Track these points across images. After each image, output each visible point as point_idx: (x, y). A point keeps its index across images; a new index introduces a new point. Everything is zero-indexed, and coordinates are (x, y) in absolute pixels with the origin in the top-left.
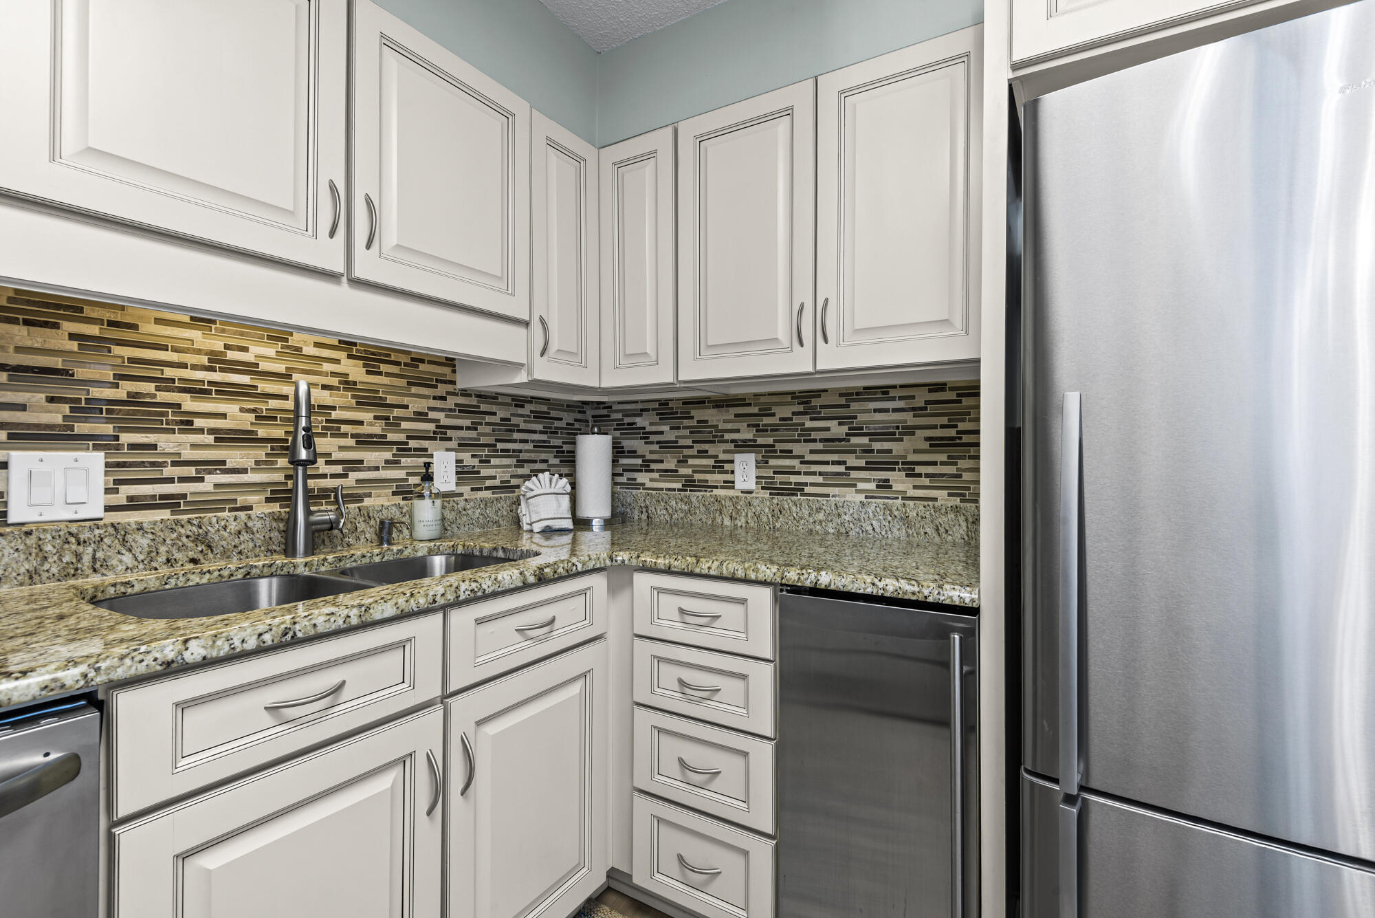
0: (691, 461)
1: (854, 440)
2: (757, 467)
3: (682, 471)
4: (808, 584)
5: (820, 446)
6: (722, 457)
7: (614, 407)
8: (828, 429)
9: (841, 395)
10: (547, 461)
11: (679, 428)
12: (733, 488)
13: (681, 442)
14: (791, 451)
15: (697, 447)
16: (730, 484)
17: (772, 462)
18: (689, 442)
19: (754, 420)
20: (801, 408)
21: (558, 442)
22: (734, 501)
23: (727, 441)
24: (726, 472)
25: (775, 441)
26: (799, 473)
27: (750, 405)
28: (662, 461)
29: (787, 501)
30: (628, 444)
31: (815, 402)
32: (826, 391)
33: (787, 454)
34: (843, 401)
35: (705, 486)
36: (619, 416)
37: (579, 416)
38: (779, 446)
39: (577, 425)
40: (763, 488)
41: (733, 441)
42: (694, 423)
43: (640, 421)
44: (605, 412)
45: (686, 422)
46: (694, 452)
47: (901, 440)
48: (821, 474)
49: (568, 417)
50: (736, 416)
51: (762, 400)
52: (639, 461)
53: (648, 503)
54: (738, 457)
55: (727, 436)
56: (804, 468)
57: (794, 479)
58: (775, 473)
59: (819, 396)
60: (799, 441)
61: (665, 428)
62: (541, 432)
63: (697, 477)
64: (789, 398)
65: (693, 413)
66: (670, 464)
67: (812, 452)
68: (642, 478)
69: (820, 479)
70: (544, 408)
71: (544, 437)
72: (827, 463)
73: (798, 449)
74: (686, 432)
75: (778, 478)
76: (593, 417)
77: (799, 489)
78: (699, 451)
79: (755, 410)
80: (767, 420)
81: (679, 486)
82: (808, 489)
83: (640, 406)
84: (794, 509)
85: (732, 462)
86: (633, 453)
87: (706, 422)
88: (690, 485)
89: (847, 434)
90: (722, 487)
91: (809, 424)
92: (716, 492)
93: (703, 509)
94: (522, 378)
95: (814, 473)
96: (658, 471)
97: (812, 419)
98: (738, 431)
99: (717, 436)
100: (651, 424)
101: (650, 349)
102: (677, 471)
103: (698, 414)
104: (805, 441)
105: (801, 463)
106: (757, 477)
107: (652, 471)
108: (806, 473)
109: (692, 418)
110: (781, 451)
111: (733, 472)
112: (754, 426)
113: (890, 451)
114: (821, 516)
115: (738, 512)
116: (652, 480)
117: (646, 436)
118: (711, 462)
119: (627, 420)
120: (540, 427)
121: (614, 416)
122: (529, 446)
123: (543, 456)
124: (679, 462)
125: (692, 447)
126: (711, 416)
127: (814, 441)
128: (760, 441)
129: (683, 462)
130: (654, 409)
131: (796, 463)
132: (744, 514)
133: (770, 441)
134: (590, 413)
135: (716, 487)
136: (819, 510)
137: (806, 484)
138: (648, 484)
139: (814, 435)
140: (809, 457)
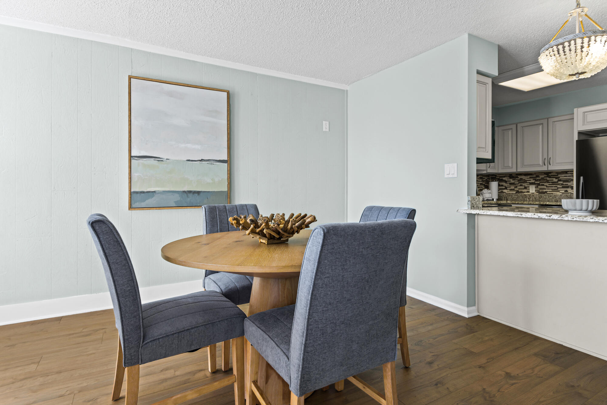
0: (518, 187)
1: (559, 182)
2: (535, 188)
3: (516, 189)
4: (544, 204)
5: (551, 183)
6: (526, 186)
7: (497, 176)
8: (553, 180)
9: (556, 173)
10: (482, 187)
11: (515, 180)
12: (529, 192)
13: (515, 183)
14: (544, 185)
15: (520, 184)
16: (528, 192)
17: (539, 187)
18: (518, 183)
19: (534, 178)
20: (546, 176)
21: (484, 183)
22: (530, 195)
23: (528, 183)
24: (527, 189)
25: (540, 183)
26: (546, 189)
27: (533, 175)
28: (510, 187)
29: (543, 195)
30: (501, 184)
31: (550, 174)
32: (552, 172)
33: (543, 185)
34: (556, 174)
35: (522, 192)
36: (499, 177)
37: (488, 178)
38: (541, 184)
39: (488, 180)
40: (537, 192)
41: (529, 183)
42: (519, 179)
43: (504, 179)
44: (494, 177)
45: (517, 179)
46: (519, 185)
47: (570, 182)
48: (551, 189)
49: (486, 178)
50: (530, 177)
51: (537, 174)
52: (504, 187)
53: (506, 196)
54: (530, 186)
55: (527, 182)
56: (547, 188)
57: (544, 190)
58: (540, 189)
59: (551, 173)
60: (546, 182)
61: (511, 180)
62: (481, 181)
63: (520, 190)
64: (543, 174)
65: (519, 177)
66: (513, 187)
67: (549, 185)
68: (504, 191)
69: (551, 190)
70: (482, 176)
71: (482, 182)
72: (553, 187)
73: (545, 184)
74: (517, 181)
75: (541, 190)
76: (491, 178)
77: (546, 192)
78: (520, 185)
79: (535, 176)
80: (538, 178)
81: (515, 192)
82: (548, 192)
83: (504, 175)
84: (544, 196)
85: (529, 187)
86: (502, 186)
87: (522, 179)
88: (518, 192)
89: (557, 181)
90: (526, 192)
91: (548, 179)
92: (524, 193)
93: (521, 197)
94: (485, 172)
95: (549, 189)
96: (509, 189)
97: (549, 178)
98: (530, 180)
99: (525, 181)
100: (507, 179)
101: (510, 165)
102: (514, 189)
103: (520, 177)
104: (547, 182)
105: (547, 187)
106: (535, 190)
107: (508, 189)
108: (547, 189)
109: (518, 178)
110: (541, 185)
111: (529, 189)
112: (534, 179)
113: (567, 184)
114: (551, 198)
115: (530, 197)
116: (507, 191)
117: (506, 182)
118: (524, 187)
119: (501, 178)
120: (481, 180)
121: (497, 177)
122: (479, 184)
123: (482, 186)
124: (515, 187)
125: (518, 184)
126: (523, 177)
127: (550, 182)
128: (536, 183)
129: (516, 187)
130: (508, 176)
131: (545, 187)
132: (532, 198)
133: (539, 183)
134: (490, 177)
135: (525, 192)
136: (550, 196)
137: (547, 191)
138: (506, 192)
139: (549, 181)
140: (548, 186)
